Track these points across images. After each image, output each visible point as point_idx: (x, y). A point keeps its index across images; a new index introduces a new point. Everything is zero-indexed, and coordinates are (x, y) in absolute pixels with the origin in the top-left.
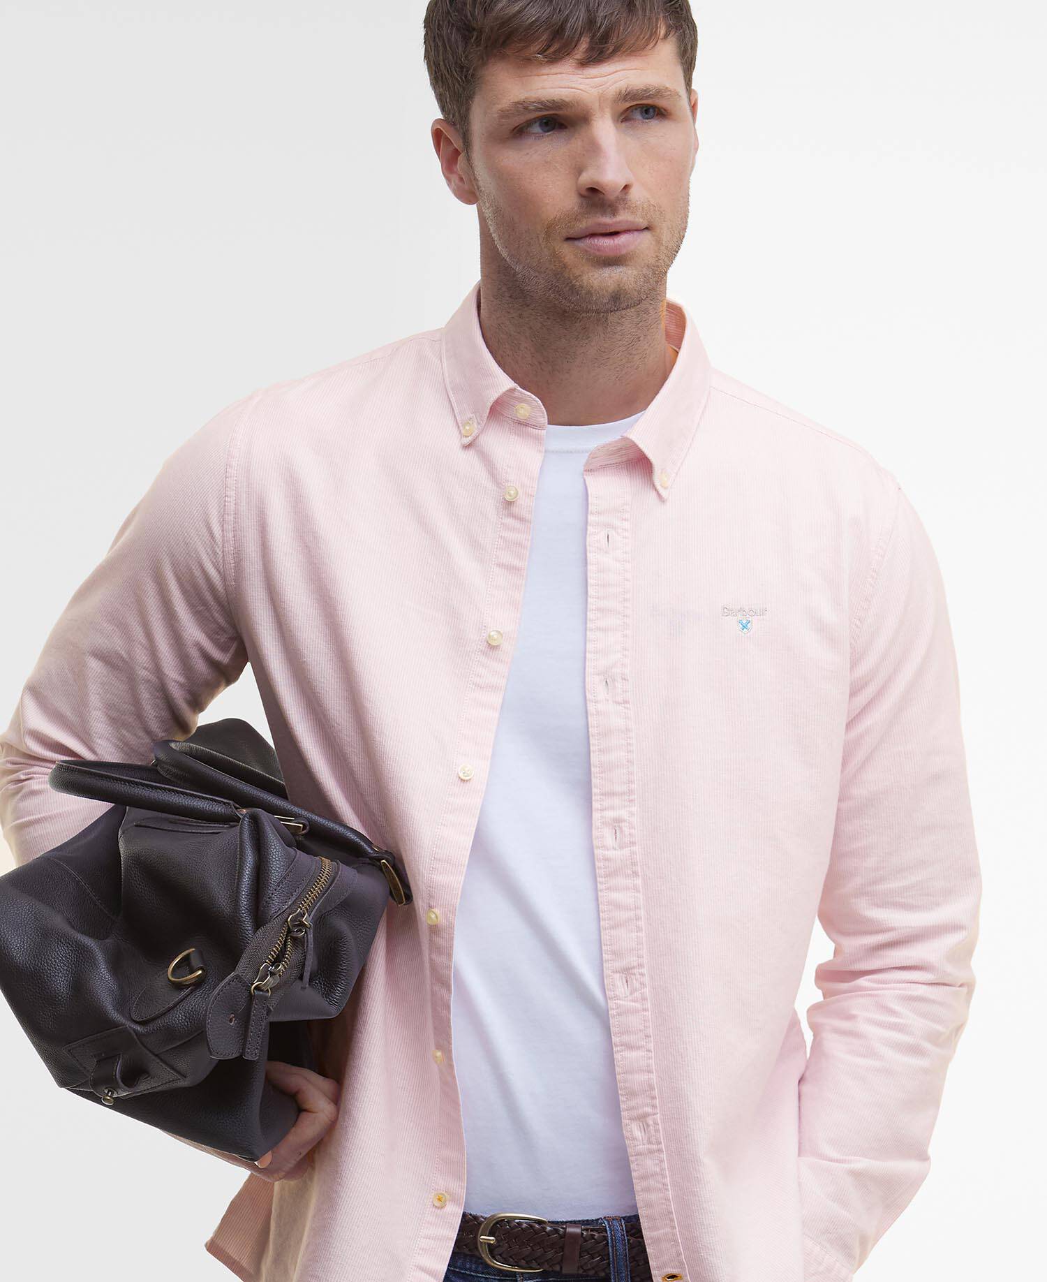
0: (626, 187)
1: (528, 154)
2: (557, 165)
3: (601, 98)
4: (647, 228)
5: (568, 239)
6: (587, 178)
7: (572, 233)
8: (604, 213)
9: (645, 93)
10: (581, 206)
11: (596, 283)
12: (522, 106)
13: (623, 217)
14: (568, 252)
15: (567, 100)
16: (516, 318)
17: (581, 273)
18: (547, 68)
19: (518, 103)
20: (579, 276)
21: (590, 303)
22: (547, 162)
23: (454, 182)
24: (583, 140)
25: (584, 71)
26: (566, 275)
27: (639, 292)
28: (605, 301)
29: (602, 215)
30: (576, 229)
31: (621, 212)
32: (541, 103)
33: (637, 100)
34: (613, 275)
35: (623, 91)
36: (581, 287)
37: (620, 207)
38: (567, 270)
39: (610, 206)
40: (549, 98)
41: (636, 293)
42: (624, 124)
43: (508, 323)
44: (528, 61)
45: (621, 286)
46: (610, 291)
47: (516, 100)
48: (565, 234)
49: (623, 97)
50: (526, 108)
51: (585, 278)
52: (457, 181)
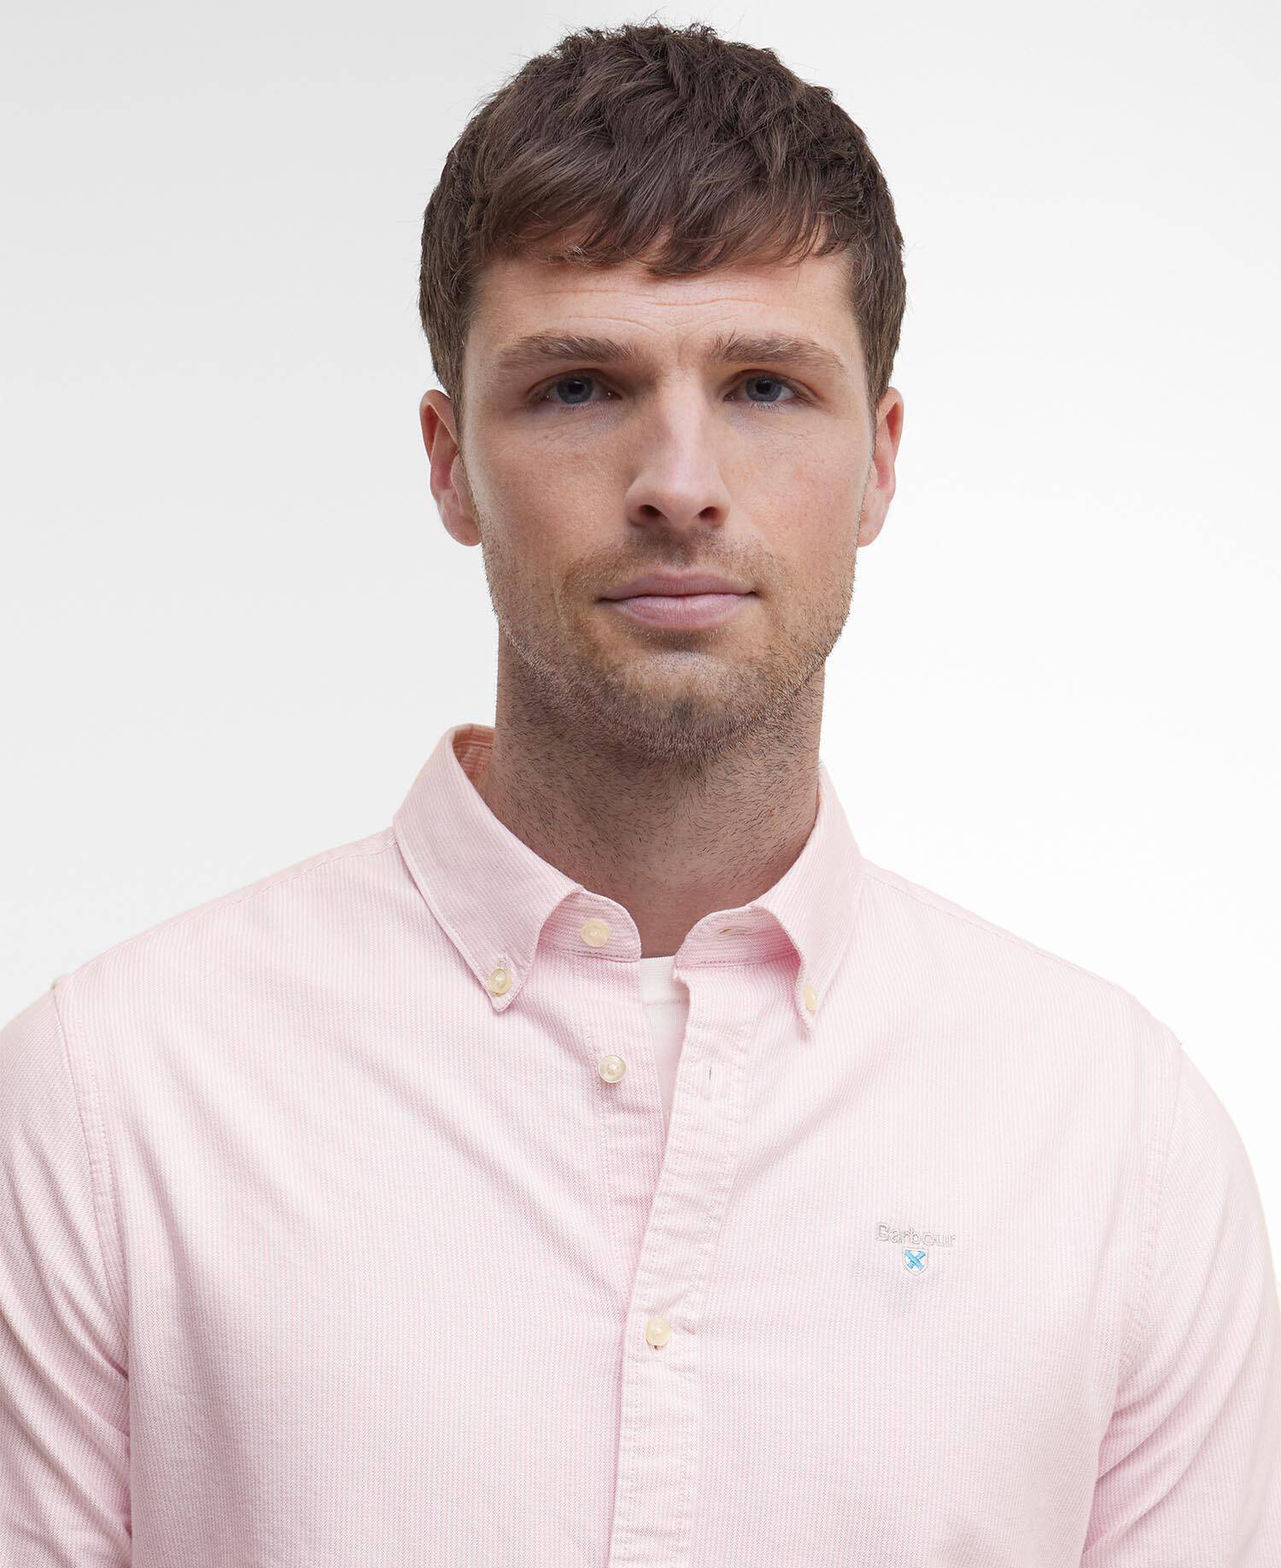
0: (710, 513)
1: (546, 437)
2: (595, 464)
3: (682, 348)
4: (754, 594)
5: (603, 600)
6: (640, 489)
7: (610, 590)
8: (669, 557)
9: (768, 350)
10: (629, 542)
11: (647, 681)
12: (540, 346)
13: (703, 567)
14: (601, 623)
15: (617, 342)
16: (543, 760)
17: (622, 662)
18: (592, 280)
19: (533, 339)
20: (619, 665)
21: (637, 718)
22: (577, 457)
23: (445, 501)
24: (643, 422)
25: (658, 290)
26: (597, 665)
27: (727, 704)
28: (663, 716)
29: (665, 562)
30: (616, 583)
31: (701, 559)
32: (571, 342)
33: (752, 360)
34: (680, 667)
35: (725, 341)
36: (622, 686)
37: (699, 549)
38: (599, 655)
39: (679, 545)
40: (584, 334)
41: (720, 707)
42: (729, 406)
43: (531, 770)
44: (561, 264)
45: (694, 689)
46: (673, 697)
47: (529, 333)
48: (595, 589)
49: (724, 352)
50: (545, 350)
51: (629, 670)
52: (449, 499)
